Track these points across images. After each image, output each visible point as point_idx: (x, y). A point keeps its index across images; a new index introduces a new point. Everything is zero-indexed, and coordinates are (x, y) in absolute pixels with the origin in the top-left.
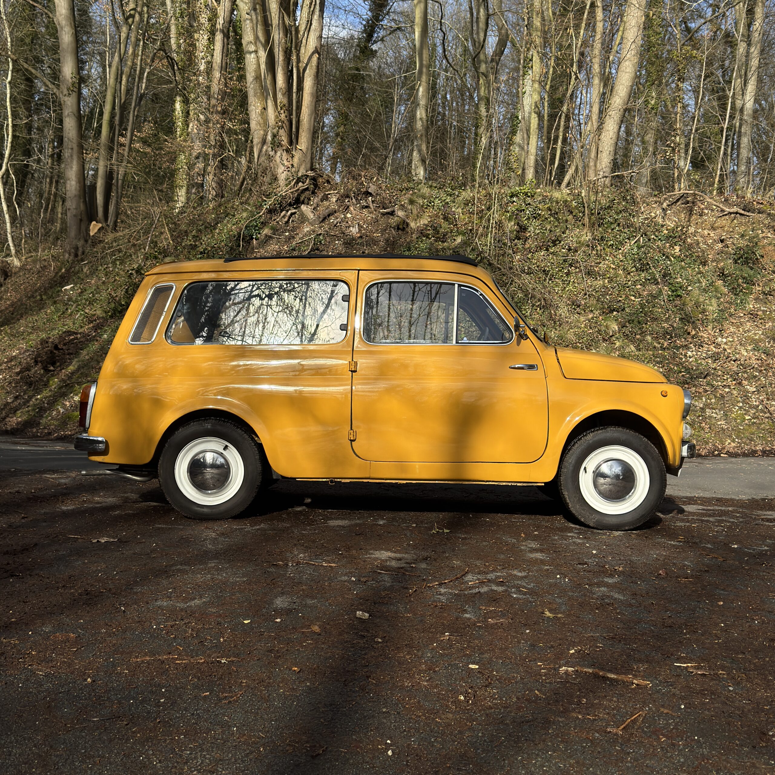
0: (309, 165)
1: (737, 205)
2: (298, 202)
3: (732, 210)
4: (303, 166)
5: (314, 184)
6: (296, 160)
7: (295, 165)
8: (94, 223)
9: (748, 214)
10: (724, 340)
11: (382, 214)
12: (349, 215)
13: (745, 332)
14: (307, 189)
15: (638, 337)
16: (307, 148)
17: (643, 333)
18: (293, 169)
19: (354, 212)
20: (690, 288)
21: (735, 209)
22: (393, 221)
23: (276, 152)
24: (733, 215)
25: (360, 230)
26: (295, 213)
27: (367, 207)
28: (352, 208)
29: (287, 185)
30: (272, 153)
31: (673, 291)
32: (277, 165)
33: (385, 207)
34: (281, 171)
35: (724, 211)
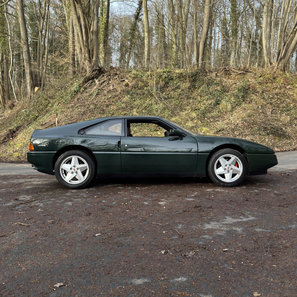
0: (97, 66)
1: (243, 70)
2: (93, 78)
3: (241, 72)
4: (95, 66)
5: (99, 72)
6: (92, 64)
8: (36, 87)
9: (246, 73)
10: (232, 118)
11: (121, 81)
12: (110, 82)
13: (240, 115)
14: (96, 74)
15: (203, 118)
16: (96, 60)
17: (204, 117)
18: (92, 67)
19: (112, 81)
20: (222, 101)
21: (242, 72)
22: (124, 83)
23: (85, 62)
24: (241, 74)
25: (113, 87)
26: (92, 82)
27: (116, 79)
28: (111, 79)
29: (89, 73)
30: (84, 62)
31: (216, 102)
32: (86, 66)
33: (122, 79)
34: (87, 68)
35: (238, 73)
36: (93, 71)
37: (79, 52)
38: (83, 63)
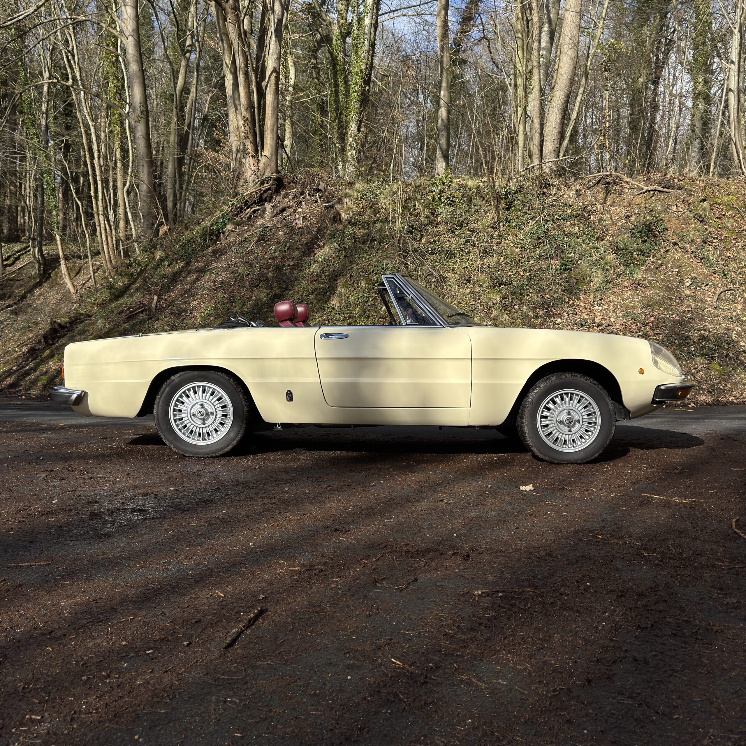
0: (274, 169)
1: (660, 184)
2: (261, 200)
3: (650, 188)
4: (268, 170)
5: (276, 185)
6: (262, 165)
7: (261, 169)
9: (668, 190)
12: (299, 210)
13: (623, 300)
14: (269, 189)
16: (272, 154)
17: (522, 303)
18: (259, 173)
19: (304, 207)
20: (580, 262)
21: (655, 187)
22: (331, 213)
23: (246, 159)
24: (652, 193)
25: (304, 222)
26: (258, 210)
27: (316, 202)
28: (303, 203)
29: (254, 186)
31: (562, 266)
33: (328, 202)
34: (249, 174)
35: (642, 189)
36: (263, 183)
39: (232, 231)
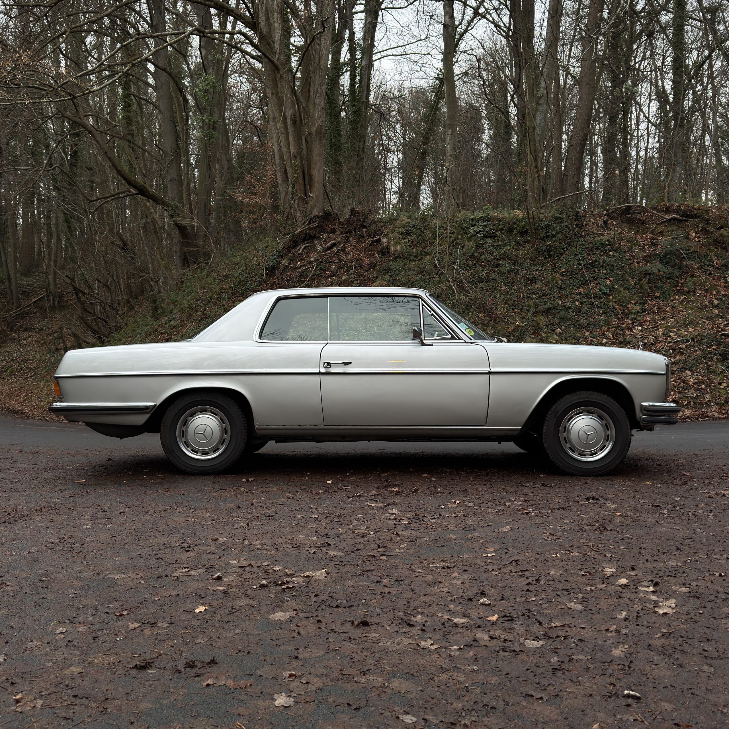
0: (321, 209)
2: (310, 237)
3: (670, 217)
4: (316, 209)
6: (309, 205)
7: (309, 209)
9: (685, 219)
12: (348, 244)
13: (660, 320)
14: (318, 227)
16: (318, 196)
19: (352, 242)
20: (616, 287)
21: (674, 216)
22: (379, 247)
24: (672, 221)
25: (353, 256)
26: (308, 246)
29: (303, 225)
30: (292, 202)
31: (601, 290)
32: (296, 211)
33: (374, 237)
34: (298, 215)
35: (662, 218)
36: (311, 221)
37: (282, 180)
38: (290, 206)
39: (287, 266)
